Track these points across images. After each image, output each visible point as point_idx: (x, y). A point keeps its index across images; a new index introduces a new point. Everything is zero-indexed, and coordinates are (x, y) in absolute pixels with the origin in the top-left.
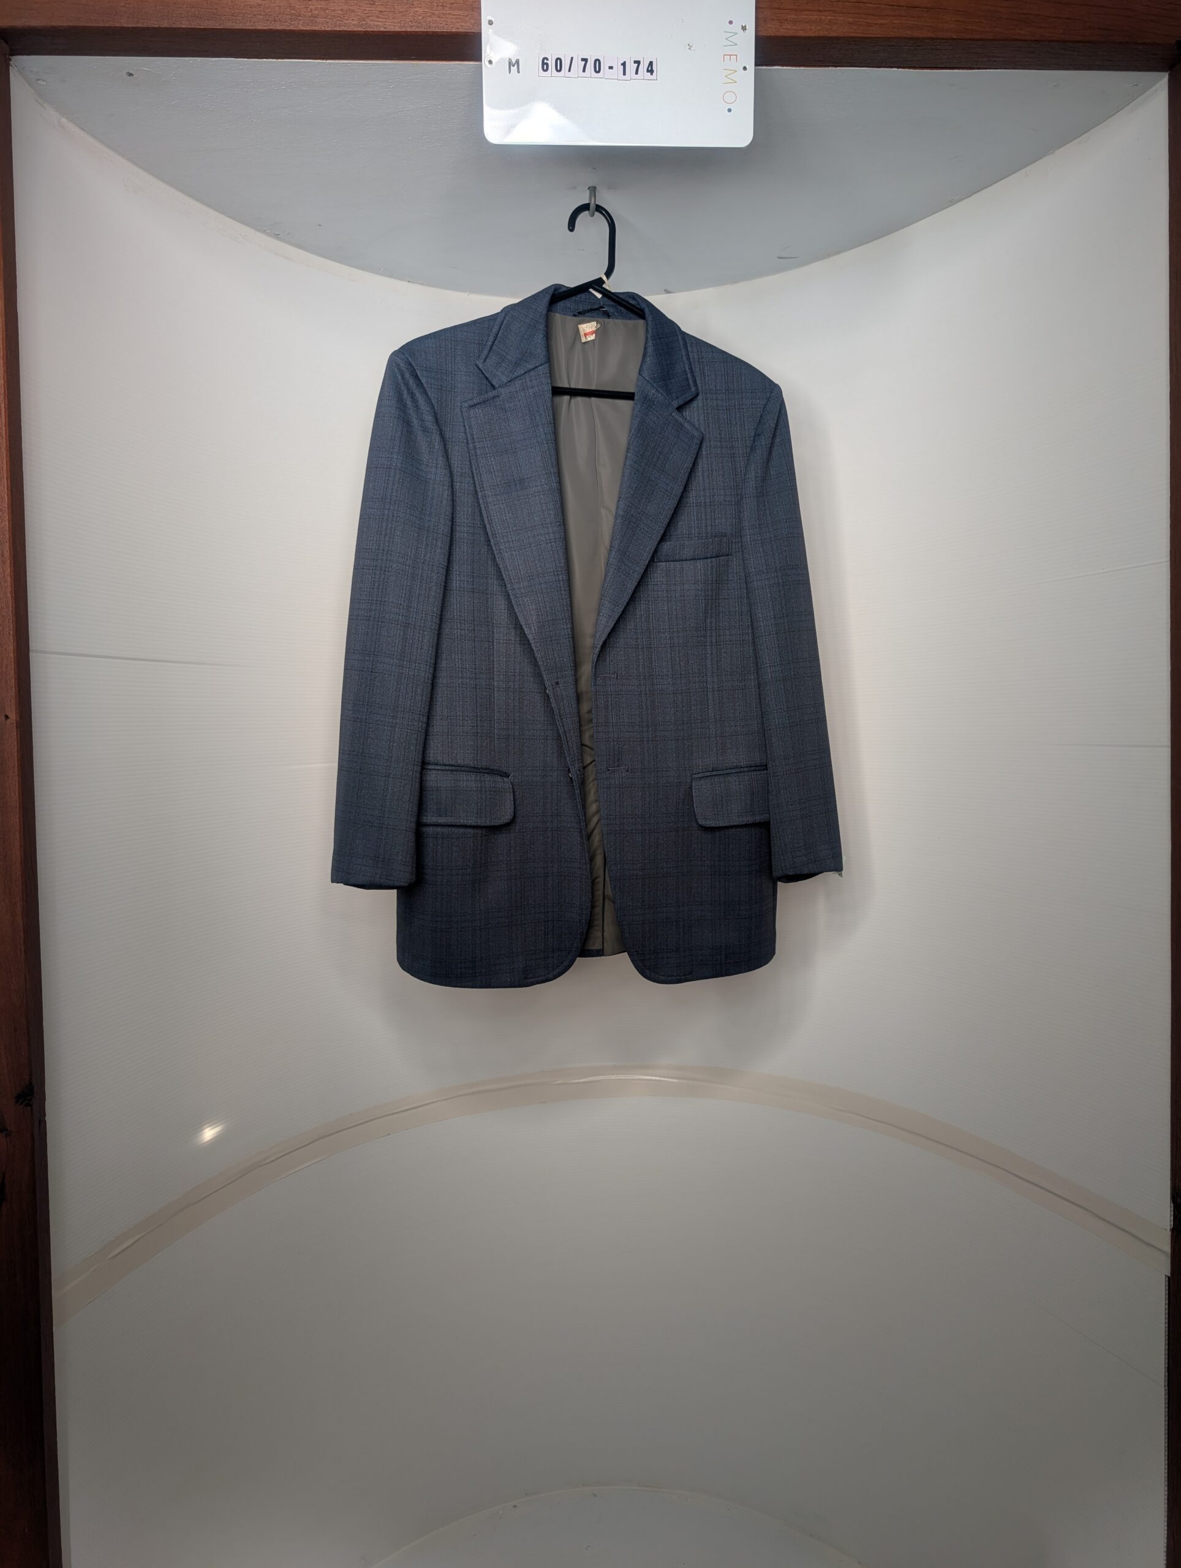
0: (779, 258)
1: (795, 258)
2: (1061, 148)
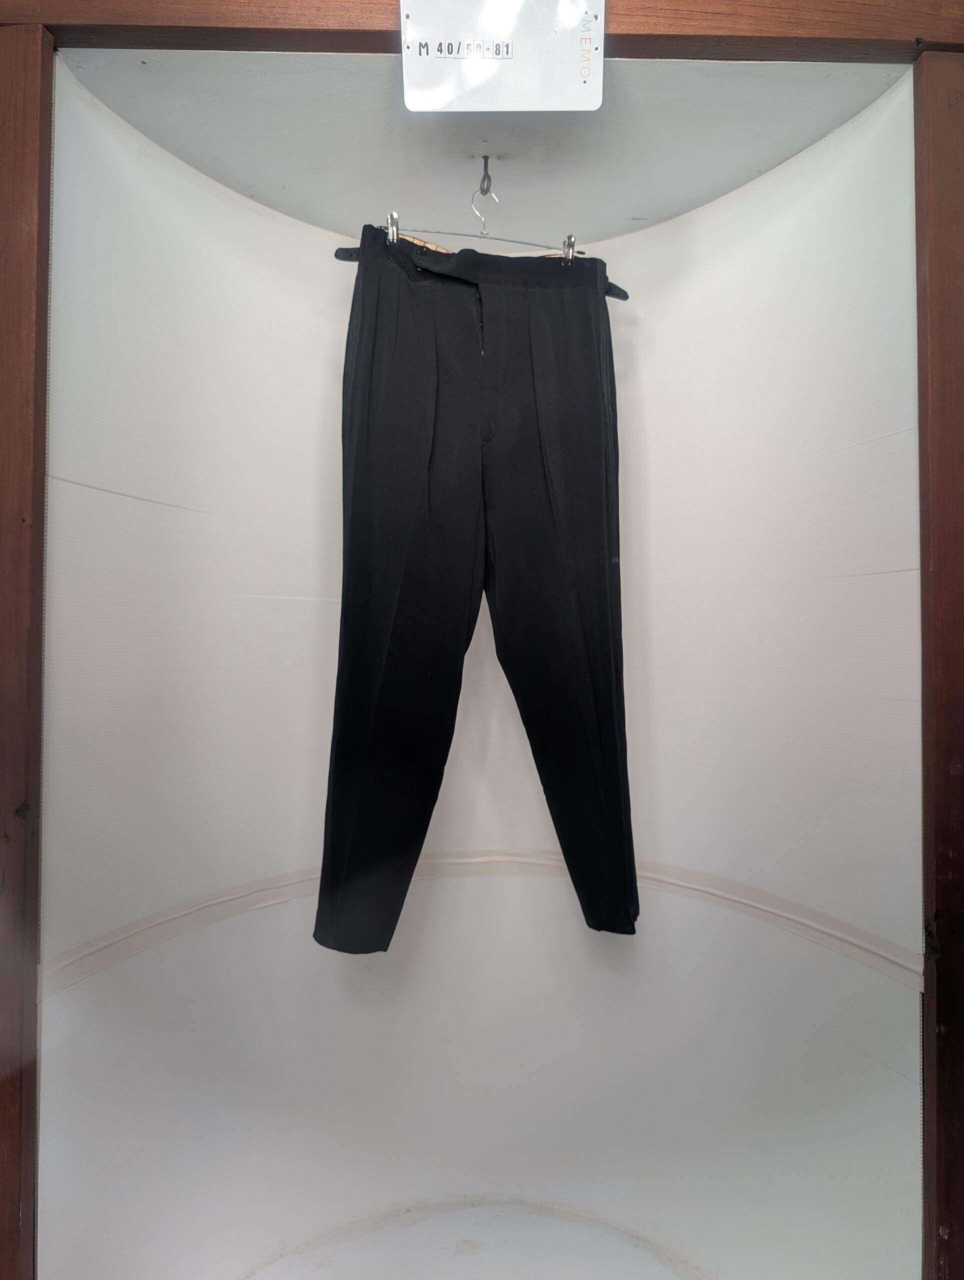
0: (631, 219)
1: (644, 219)
2: (839, 127)
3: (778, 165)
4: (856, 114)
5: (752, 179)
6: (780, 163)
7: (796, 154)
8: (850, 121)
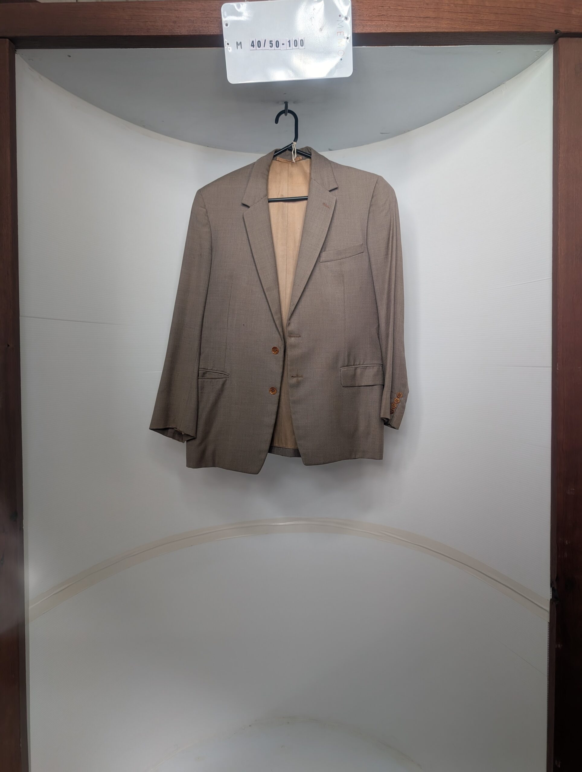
0: (381, 133)
1: (389, 133)
2: (509, 80)
3: (471, 102)
4: (519, 73)
5: (455, 110)
6: (472, 101)
7: (482, 96)
8: (516, 77)
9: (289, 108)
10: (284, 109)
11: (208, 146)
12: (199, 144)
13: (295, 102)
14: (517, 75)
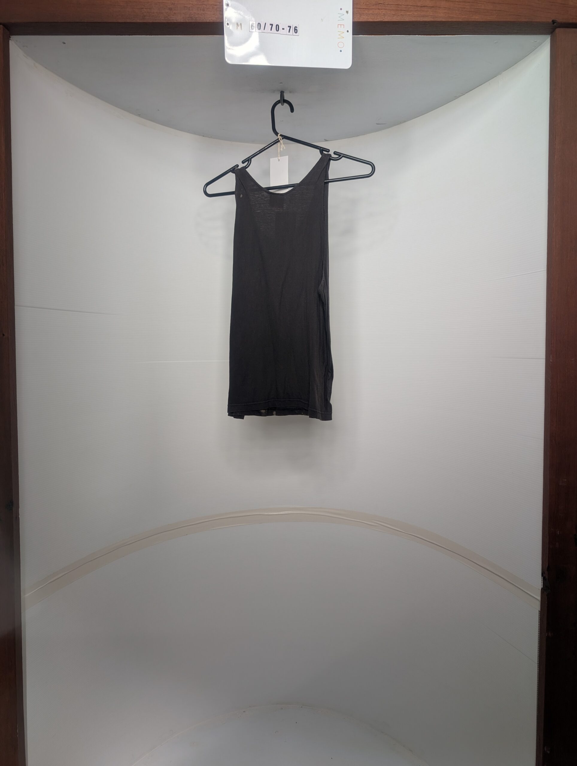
0: (376, 124)
1: (384, 124)
2: (504, 71)
3: (466, 93)
4: (516, 64)
5: (451, 101)
6: (468, 92)
7: (478, 87)
8: (513, 67)
9: (285, 99)
10: (279, 99)
11: (203, 136)
12: (195, 133)
13: (290, 92)
14: (513, 65)
